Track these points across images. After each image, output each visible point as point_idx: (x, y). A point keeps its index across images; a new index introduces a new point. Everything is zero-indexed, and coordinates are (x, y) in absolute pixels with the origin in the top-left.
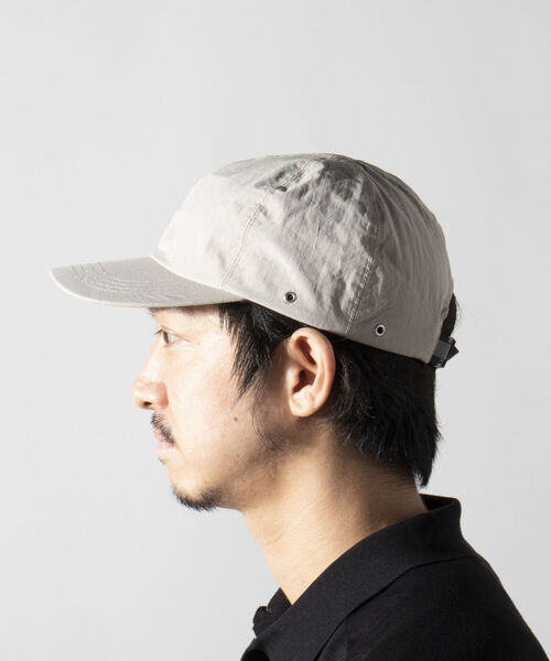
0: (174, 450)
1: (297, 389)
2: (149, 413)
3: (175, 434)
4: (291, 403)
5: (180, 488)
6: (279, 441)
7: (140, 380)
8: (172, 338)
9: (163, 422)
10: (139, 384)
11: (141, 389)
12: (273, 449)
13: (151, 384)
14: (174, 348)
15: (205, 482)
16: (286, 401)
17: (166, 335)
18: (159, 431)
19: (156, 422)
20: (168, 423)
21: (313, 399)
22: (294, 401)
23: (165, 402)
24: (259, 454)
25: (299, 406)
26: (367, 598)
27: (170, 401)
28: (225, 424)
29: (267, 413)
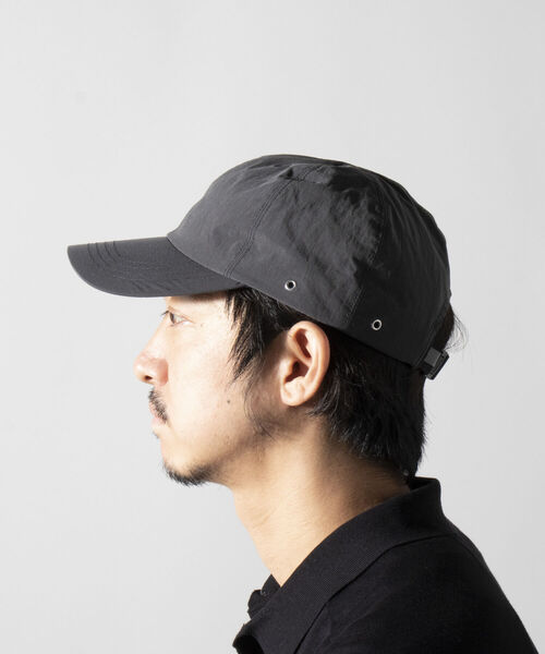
0: (166, 426)
1: (289, 379)
2: (148, 387)
3: (169, 411)
4: (282, 391)
5: (170, 463)
6: (268, 426)
7: (143, 355)
8: (178, 319)
9: (159, 399)
10: (143, 358)
11: (144, 364)
12: (262, 434)
13: (154, 359)
14: (179, 327)
15: (194, 460)
16: (278, 389)
17: (172, 316)
18: (154, 406)
19: (153, 397)
20: (163, 400)
21: (303, 389)
22: (286, 391)
23: (165, 378)
24: (249, 438)
25: (289, 395)
26: (348, 581)
27: (170, 377)
28: (218, 406)
29: (258, 398)
